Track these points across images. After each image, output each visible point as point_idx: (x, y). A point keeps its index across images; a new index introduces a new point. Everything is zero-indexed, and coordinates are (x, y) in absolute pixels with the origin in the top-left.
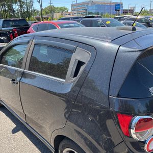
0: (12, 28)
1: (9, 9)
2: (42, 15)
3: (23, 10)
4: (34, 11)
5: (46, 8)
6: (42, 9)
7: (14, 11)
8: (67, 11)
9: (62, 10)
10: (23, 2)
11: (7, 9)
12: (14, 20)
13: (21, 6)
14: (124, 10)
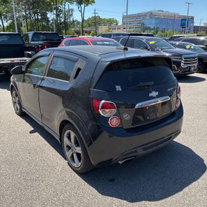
0: (42, 42)
1: (42, 18)
2: (82, 27)
3: (60, 20)
4: (74, 22)
5: (89, 19)
6: (83, 20)
7: (49, 21)
8: (117, 24)
9: (110, 22)
10: (61, 11)
11: (40, 17)
12: (45, 33)
13: (58, 15)
14: (195, 27)
